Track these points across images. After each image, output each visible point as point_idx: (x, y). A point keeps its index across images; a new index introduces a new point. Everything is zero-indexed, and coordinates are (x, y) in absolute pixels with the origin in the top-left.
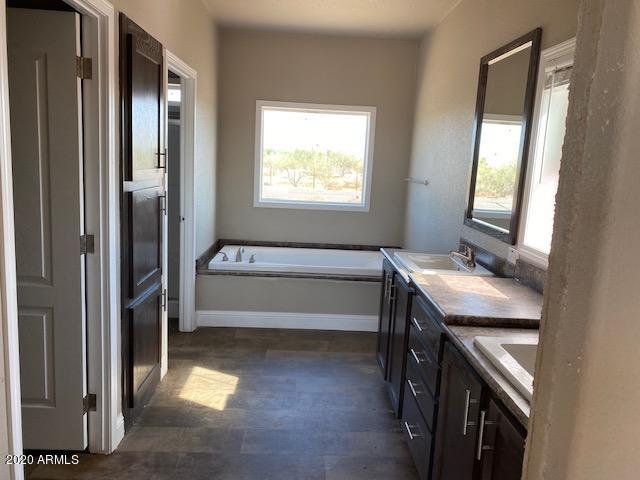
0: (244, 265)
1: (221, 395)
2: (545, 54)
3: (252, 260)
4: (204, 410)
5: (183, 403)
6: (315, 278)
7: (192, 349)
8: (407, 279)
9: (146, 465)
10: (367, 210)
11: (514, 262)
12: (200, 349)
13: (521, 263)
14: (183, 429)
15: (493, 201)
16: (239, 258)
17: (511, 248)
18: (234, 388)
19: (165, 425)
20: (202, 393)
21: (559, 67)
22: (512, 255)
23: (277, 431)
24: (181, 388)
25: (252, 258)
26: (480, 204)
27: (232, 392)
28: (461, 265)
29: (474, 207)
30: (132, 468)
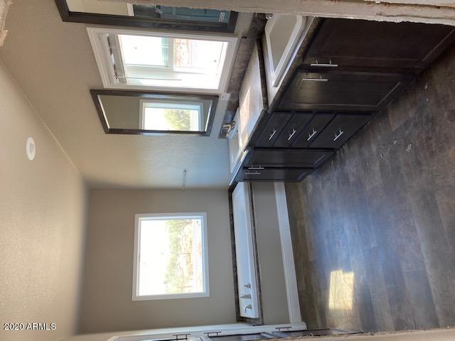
0: (253, 292)
1: (344, 278)
2: (107, 85)
3: (248, 286)
4: (356, 285)
5: (355, 304)
6: (255, 237)
7: (318, 317)
8: (246, 152)
9: (400, 309)
10: (205, 213)
11: (229, 95)
12: (317, 311)
13: (229, 90)
14: (372, 294)
15: (193, 118)
16: (248, 297)
17: (221, 99)
18: (338, 272)
19: (372, 310)
20: (346, 293)
21: (114, 74)
22: (225, 98)
23: (359, 228)
24: (345, 310)
25: (246, 286)
26: (195, 127)
27: (341, 272)
28: (234, 130)
29: (197, 130)
30: (404, 319)
